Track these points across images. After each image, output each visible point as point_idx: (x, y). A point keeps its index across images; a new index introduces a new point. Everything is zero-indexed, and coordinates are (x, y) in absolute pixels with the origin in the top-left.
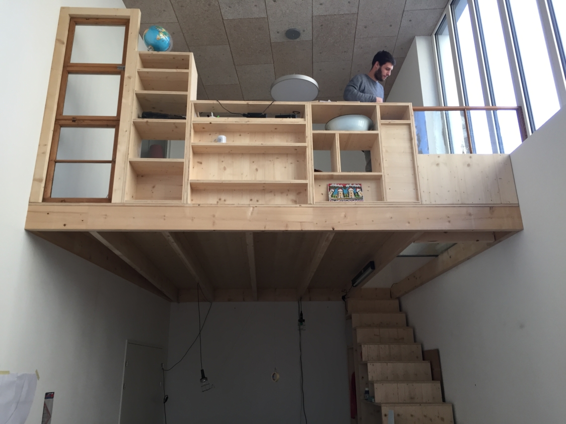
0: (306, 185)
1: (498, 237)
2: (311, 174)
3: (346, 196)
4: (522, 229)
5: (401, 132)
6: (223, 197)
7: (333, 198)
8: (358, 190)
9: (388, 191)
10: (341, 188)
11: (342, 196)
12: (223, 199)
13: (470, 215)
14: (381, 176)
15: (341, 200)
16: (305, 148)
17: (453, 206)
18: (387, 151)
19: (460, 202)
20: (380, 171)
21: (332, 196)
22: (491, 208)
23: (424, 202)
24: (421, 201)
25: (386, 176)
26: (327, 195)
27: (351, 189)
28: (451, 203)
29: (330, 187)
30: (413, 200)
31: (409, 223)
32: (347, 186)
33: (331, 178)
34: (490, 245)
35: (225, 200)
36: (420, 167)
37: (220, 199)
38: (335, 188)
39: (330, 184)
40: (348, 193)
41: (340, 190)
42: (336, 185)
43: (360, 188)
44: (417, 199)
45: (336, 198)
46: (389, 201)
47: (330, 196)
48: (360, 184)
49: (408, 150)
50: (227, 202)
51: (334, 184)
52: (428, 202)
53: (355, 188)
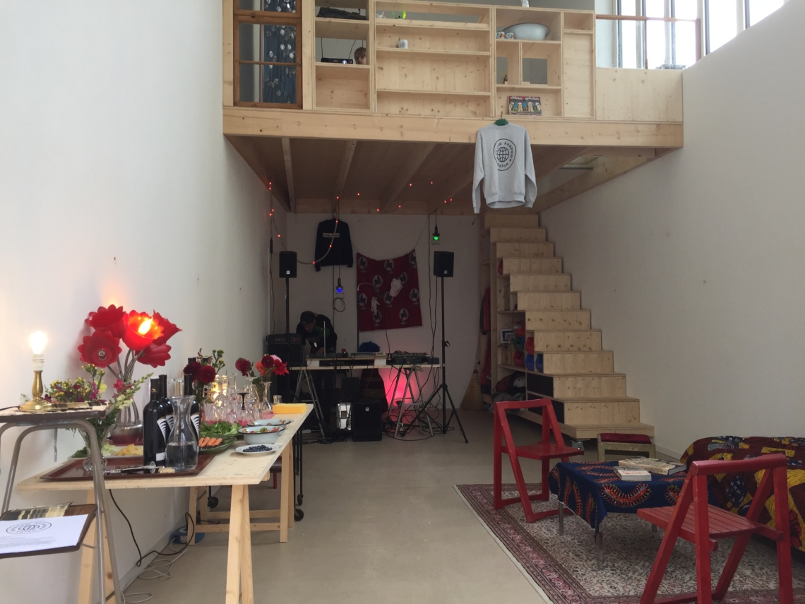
0: (488, 97)
1: (658, 153)
2: (494, 85)
3: (526, 111)
4: (682, 147)
5: (583, 43)
6: (406, 106)
7: (513, 112)
8: (537, 104)
9: (566, 106)
10: (521, 101)
11: (522, 110)
12: (405, 108)
13: (638, 132)
14: (560, 90)
15: (521, 113)
16: (487, 58)
17: (624, 123)
18: (567, 64)
19: (630, 119)
20: (559, 84)
21: (512, 109)
22: (658, 125)
23: (598, 119)
24: (596, 117)
25: (565, 90)
26: (508, 108)
27: (530, 103)
28: (623, 119)
29: (510, 100)
30: (588, 116)
31: (582, 138)
32: (527, 99)
33: (512, 89)
34: (650, 160)
35: (407, 110)
36: (597, 82)
37: (402, 109)
38: (515, 101)
39: (510, 97)
40: (528, 106)
41: (520, 103)
42: (516, 98)
43: (539, 102)
44: (592, 115)
45: (515, 112)
46: (566, 115)
47: (510, 109)
48: (539, 98)
49: (588, 63)
50: (410, 112)
51: (515, 95)
52: (601, 119)
53: (534, 102)
